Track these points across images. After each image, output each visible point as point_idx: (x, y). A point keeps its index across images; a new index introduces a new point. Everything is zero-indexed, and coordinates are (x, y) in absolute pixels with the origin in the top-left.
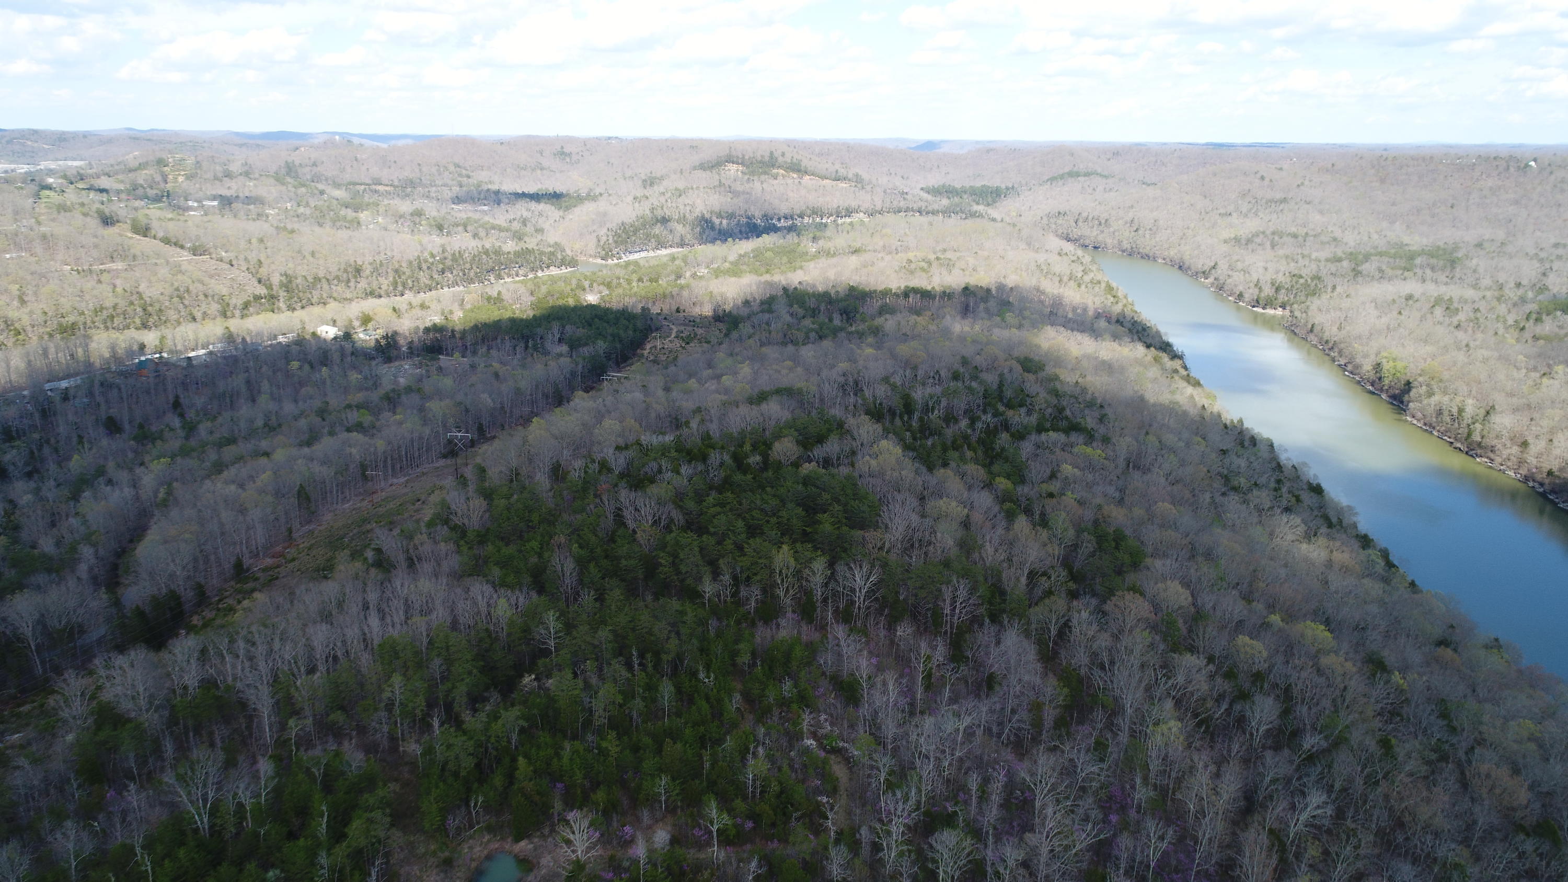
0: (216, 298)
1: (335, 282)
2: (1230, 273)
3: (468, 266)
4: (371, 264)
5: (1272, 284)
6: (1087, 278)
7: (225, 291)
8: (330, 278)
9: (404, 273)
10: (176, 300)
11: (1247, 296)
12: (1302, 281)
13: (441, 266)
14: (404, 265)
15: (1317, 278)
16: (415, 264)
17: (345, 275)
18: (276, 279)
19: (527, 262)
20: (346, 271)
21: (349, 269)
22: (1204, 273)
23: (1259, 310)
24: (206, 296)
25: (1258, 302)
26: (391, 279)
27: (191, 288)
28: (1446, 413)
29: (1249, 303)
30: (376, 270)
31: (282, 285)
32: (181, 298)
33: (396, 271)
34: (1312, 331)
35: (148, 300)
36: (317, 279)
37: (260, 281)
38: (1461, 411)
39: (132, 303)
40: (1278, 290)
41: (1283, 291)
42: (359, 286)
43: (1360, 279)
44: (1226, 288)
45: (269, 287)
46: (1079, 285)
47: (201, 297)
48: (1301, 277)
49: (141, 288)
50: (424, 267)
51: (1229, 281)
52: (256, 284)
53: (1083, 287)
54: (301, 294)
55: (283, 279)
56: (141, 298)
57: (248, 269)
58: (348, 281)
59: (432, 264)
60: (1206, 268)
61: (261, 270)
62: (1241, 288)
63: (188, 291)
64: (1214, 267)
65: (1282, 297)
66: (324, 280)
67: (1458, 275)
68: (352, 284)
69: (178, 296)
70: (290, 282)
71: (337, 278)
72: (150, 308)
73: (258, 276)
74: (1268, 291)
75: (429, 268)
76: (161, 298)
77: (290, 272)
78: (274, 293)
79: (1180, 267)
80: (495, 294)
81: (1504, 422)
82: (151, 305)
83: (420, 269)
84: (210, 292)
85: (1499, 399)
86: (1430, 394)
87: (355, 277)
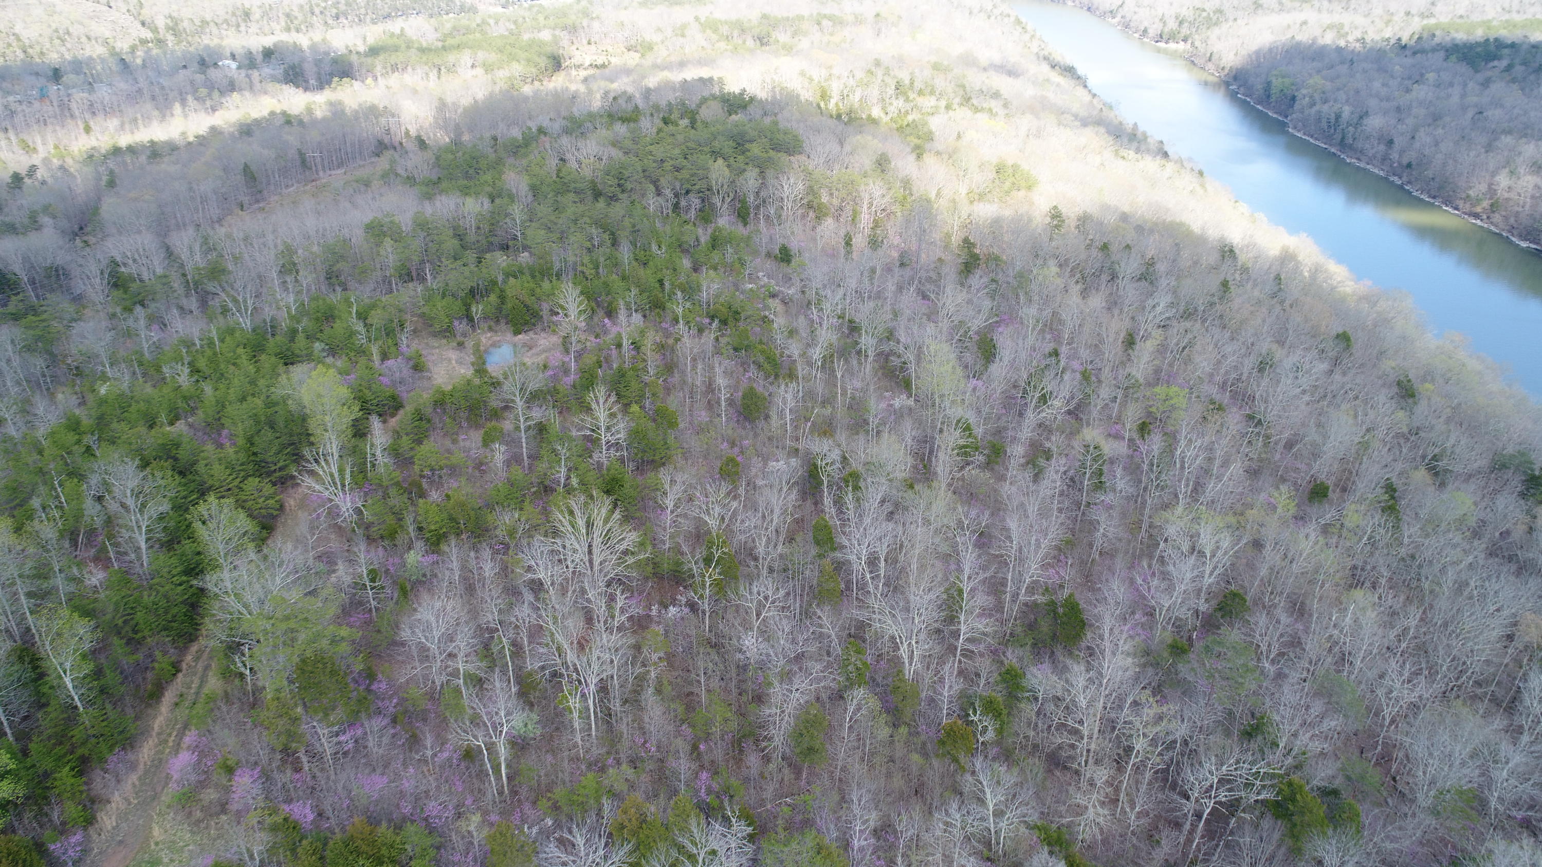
0: (100, 40)
1: (225, 26)
2: (1137, 9)
3: (363, 11)
4: (260, 7)
5: (1177, 18)
6: (997, 12)
7: (108, 34)
8: (219, 21)
9: (296, 18)
10: (57, 42)
11: (1152, 32)
12: (1204, 14)
13: (334, 11)
14: (295, 9)
15: (1220, 11)
16: (307, 8)
17: (234, 19)
18: (161, 22)
19: (425, 7)
20: (234, 14)
21: (238, 13)
22: (1111, 12)
23: (1162, 45)
24: (89, 38)
25: (1161, 36)
26: (283, 24)
27: (71, 30)
28: (1324, 121)
29: (1152, 39)
30: (265, 14)
31: (168, 28)
32: (63, 41)
33: (288, 16)
34: (1210, 60)
35: (27, 42)
36: (204, 23)
37: (143, 24)
38: (1338, 117)
39: (9, 45)
40: (1181, 23)
41: (1186, 24)
42: (250, 31)
43: (1260, 11)
44: (1132, 24)
45: (155, 30)
46: (989, 17)
47: (84, 39)
48: (1204, 10)
49: (18, 29)
50: (317, 11)
51: (1135, 18)
52: (139, 26)
53: (993, 18)
54: (190, 38)
55: (169, 21)
56: (19, 40)
57: (128, 11)
58: (238, 26)
59: (325, 8)
60: (1114, 7)
61: (143, 12)
62: (1146, 24)
63: (68, 33)
64: (1121, 6)
65: (1185, 31)
66: (212, 24)
67: (1352, 7)
68: (243, 28)
69: (59, 38)
70: (176, 24)
71: (226, 21)
72: (30, 50)
73: (141, 18)
74: (1172, 25)
75: (321, 13)
76: (40, 40)
77: (175, 14)
78: (161, 36)
79: (1089, 9)
80: (398, 31)
81: (1375, 122)
82: (31, 47)
83: (313, 13)
84: (92, 34)
85: (1373, 103)
86: (1313, 104)
87: (245, 21)
